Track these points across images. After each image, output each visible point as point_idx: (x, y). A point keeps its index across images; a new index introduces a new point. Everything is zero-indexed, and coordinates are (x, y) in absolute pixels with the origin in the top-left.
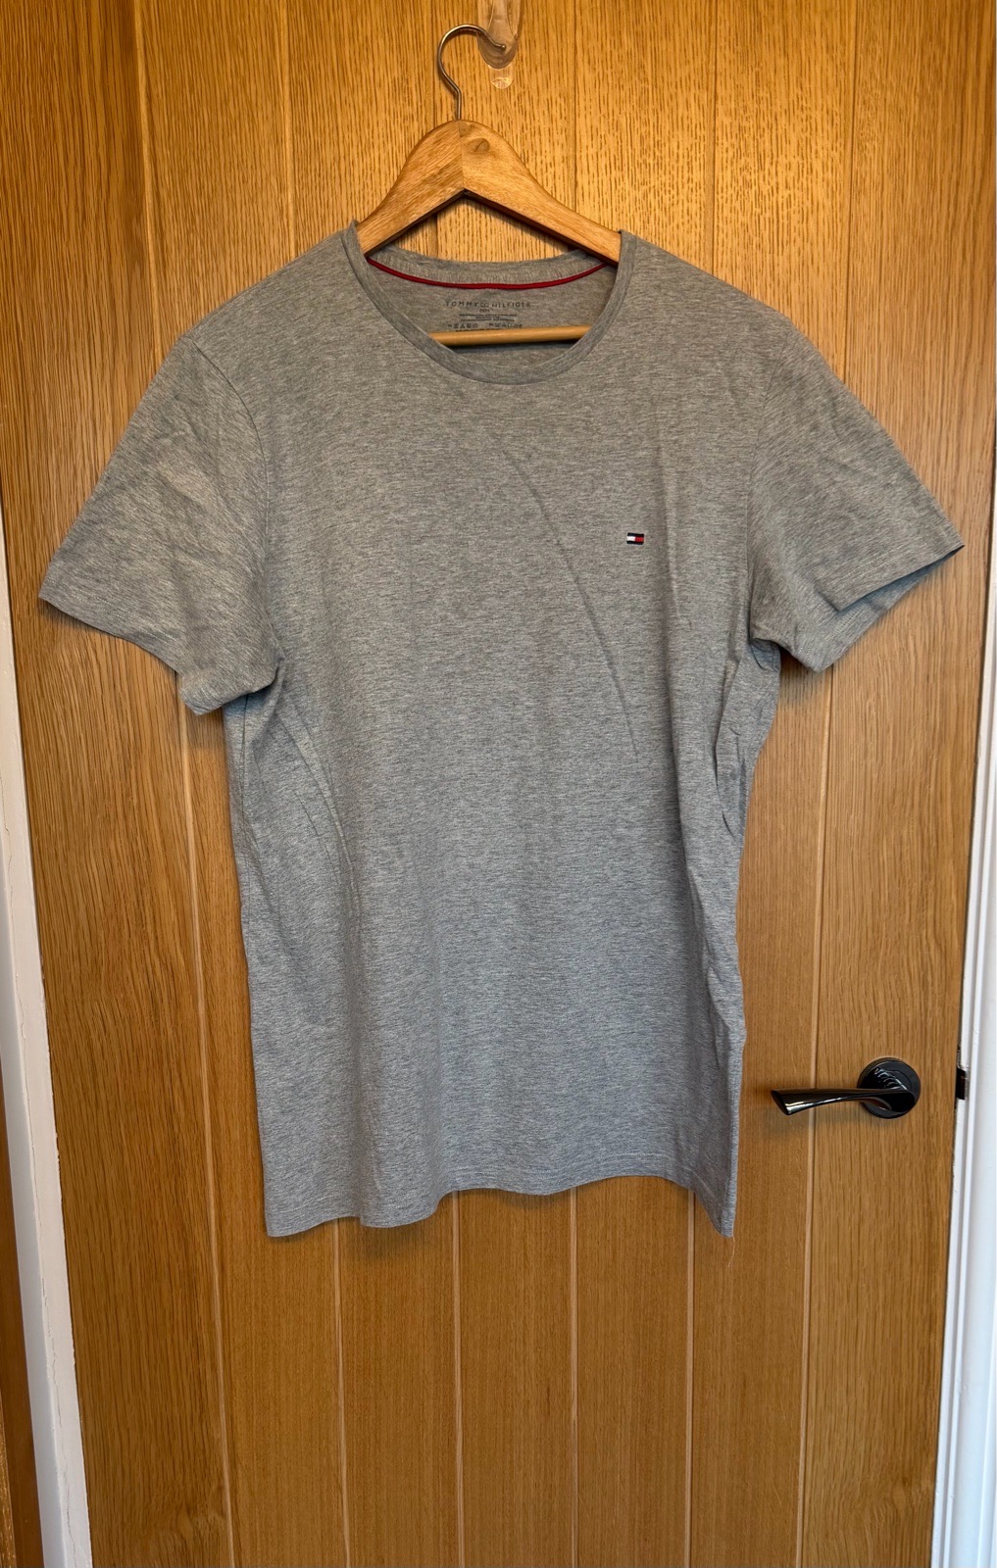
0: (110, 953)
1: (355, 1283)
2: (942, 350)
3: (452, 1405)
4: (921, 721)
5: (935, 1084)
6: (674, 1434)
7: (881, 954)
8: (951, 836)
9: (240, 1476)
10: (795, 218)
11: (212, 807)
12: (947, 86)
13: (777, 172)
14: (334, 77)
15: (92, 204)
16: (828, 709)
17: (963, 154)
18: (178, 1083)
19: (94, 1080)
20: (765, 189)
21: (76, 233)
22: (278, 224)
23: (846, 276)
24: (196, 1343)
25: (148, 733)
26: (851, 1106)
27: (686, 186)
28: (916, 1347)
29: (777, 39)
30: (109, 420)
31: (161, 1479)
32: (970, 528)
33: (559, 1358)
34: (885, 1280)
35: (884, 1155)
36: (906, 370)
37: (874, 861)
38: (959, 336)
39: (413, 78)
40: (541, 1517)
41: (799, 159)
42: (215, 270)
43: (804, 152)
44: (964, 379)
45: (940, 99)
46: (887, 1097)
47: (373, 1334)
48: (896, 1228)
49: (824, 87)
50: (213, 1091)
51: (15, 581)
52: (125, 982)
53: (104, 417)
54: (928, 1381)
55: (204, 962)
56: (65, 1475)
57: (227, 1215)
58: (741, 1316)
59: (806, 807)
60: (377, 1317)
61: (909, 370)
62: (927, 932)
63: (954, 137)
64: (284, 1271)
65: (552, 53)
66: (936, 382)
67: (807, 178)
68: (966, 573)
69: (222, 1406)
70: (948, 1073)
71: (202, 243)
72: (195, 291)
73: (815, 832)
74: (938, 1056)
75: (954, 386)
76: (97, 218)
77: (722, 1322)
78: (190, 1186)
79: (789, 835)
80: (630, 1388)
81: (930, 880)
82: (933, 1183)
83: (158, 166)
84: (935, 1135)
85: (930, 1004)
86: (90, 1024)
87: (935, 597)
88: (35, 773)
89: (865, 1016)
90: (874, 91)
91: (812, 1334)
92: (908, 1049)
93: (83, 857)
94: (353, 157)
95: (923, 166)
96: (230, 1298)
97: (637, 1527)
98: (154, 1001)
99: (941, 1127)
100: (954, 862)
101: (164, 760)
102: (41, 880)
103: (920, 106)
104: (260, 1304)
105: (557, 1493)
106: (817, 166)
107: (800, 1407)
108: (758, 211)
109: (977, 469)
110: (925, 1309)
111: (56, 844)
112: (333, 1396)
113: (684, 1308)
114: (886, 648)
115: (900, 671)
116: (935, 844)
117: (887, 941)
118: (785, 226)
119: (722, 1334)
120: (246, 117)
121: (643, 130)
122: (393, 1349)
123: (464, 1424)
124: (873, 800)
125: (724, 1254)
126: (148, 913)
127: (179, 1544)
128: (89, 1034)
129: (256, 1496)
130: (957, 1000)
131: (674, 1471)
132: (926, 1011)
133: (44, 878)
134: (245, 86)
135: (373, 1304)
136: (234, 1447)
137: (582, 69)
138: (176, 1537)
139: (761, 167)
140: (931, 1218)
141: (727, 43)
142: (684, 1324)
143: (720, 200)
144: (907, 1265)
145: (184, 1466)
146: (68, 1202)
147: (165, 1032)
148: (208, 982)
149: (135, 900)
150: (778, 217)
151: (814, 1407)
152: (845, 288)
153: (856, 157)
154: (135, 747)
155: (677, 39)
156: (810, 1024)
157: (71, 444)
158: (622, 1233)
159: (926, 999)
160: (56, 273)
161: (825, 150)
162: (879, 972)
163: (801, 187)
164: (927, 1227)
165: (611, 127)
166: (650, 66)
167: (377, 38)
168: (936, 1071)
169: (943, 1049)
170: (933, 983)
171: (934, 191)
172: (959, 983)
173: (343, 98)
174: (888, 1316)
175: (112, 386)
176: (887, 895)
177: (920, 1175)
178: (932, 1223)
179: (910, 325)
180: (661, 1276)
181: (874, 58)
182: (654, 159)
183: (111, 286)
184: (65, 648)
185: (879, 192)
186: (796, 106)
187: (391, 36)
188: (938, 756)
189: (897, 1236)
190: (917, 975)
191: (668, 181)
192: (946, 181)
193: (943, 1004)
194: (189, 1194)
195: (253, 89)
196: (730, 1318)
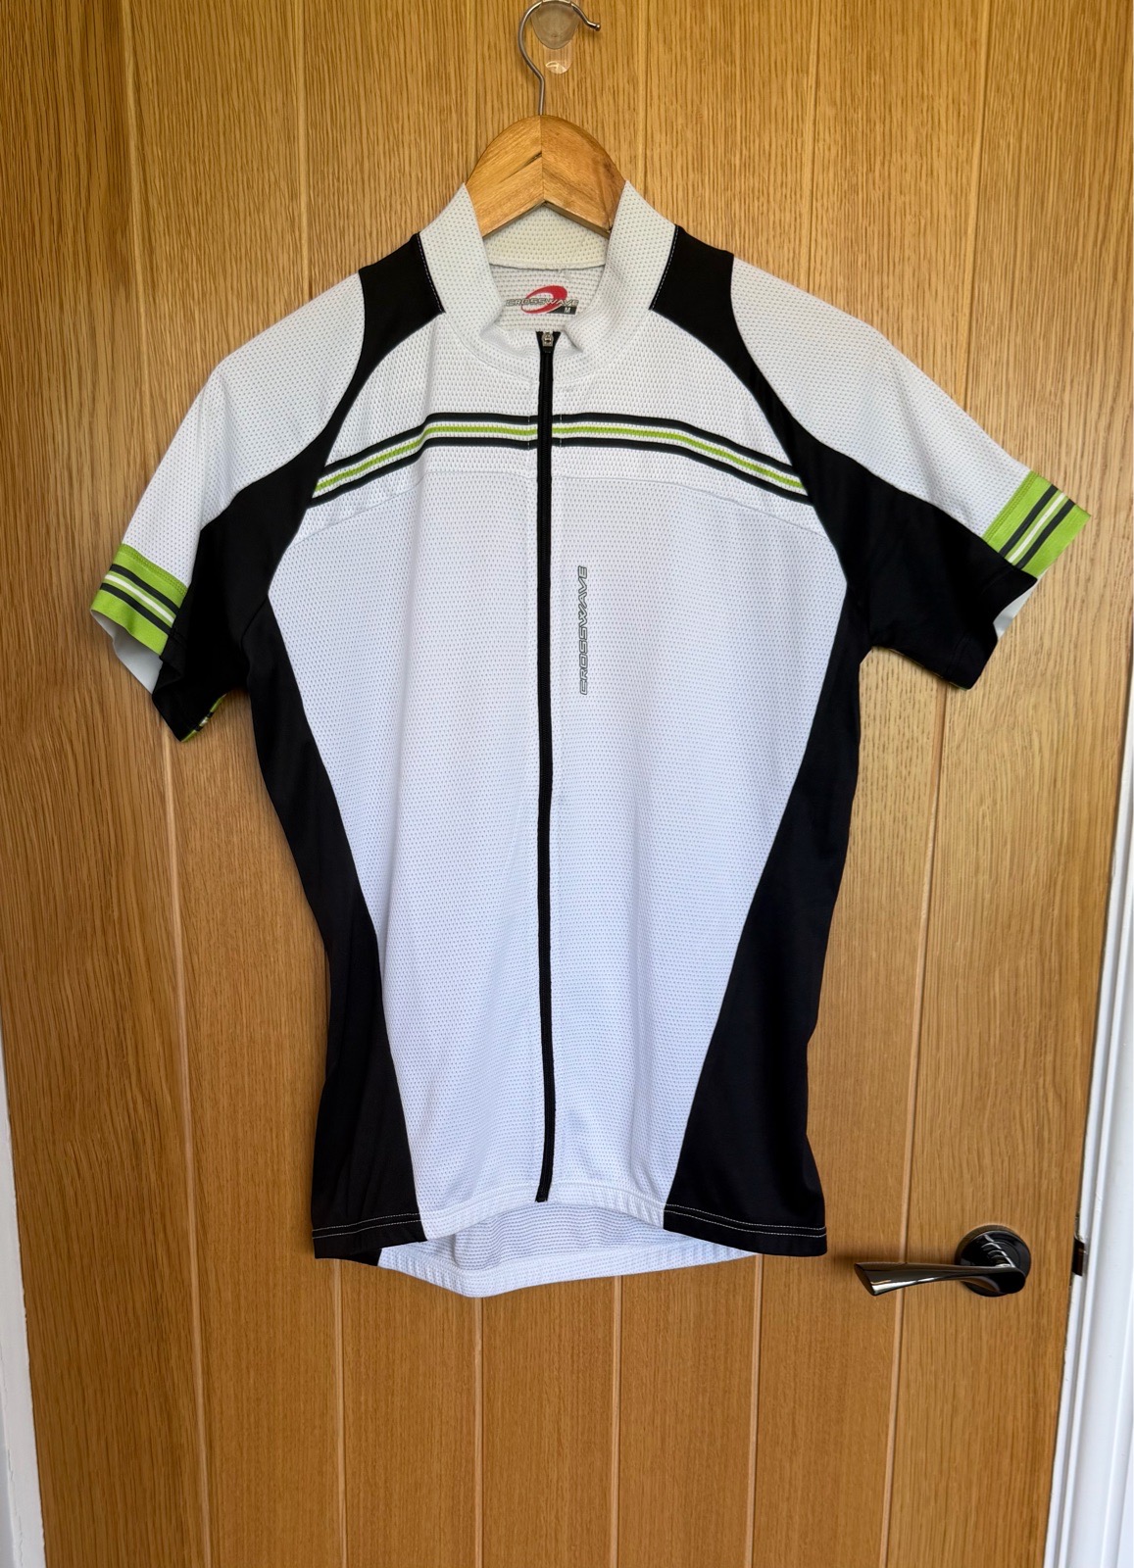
0: (86, 1088)
1: (362, 1467)
2: (1085, 389)
4: (1045, 833)
5: (1050, 1258)
7: (989, 1103)
10: (910, 229)
11: (204, 923)
13: (889, 175)
14: (357, 59)
15: (69, 215)
16: (933, 816)
17: (1119, 150)
18: (161, 1235)
20: (876, 195)
21: (51, 250)
22: (288, 237)
23: (969, 301)
24: (181, 1527)
25: (131, 836)
27: (778, 195)
28: (1012, 1555)
29: (893, 13)
30: (87, 471)
32: (1111, 605)
33: (595, 1558)
34: (980, 1479)
35: (985, 1337)
36: (1039, 414)
37: (983, 996)
38: (1105, 373)
39: (452, 63)
41: (916, 158)
42: (213, 292)
43: (924, 149)
44: (1109, 427)
46: (994, 1276)
47: (381, 1523)
48: (996, 1421)
49: (950, 68)
50: (202, 1245)
53: (82, 468)
55: (193, 1100)
57: (216, 1385)
58: (810, 1516)
59: (904, 930)
60: (386, 1505)
61: (1042, 414)
63: (1107, 131)
64: (280, 1451)
65: (619, 30)
67: (926, 183)
68: (1104, 657)
70: (1064, 1244)
71: (199, 260)
72: (189, 318)
73: (914, 960)
74: (1053, 1224)
76: (75, 230)
77: (788, 1523)
78: (174, 1352)
79: (882, 963)
81: (1050, 1019)
82: (1040, 1370)
83: (147, 171)
84: (1045, 1315)
85: (1045, 1164)
86: (63, 1167)
87: (1066, 686)
89: (967, 1176)
90: (1011, 77)
91: (892, 1536)
92: (1017, 1215)
93: (55, 979)
94: (379, 155)
95: (1069, 167)
96: (218, 1478)
98: (135, 1142)
99: (1053, 1306)
100: (1079, 998)
101: (149, 867)
103: (1066, 93)
104: (253, 1488)
106: (939, 165)
108: (865, 222)
109: (1121, 535)
111: (24, 962)
113: (744, 1505)
114: (1005, 745)
115: (1022, 772)
116: (1057, 978)
117: (996, 1090)
118: (898, 243)
120: (252, 110)
121: (728, 123)
122: (404, 1541)
124: (984, 925)
125: (792, 1445)
126: (130, 1043)
128: (60, 1178)
130: (1077, 1159)
132: (1041, 1172)
134: (250, 72)
135: (382, 1491)
137: (656, 52)
139: (871, 170)
140: (1037, 1411)
141: (833, 20)
143: (819, 207)
144: (1006, 1462)
146: (36, 1367)
147: (148, 1176)
148: (197, 1122)
149: (115, 1027)
150: (889, 230)
152: (968, 314)
153: (986, 156)
154: (117, 853)
155: (773, 10)
156: (901, 1183)
158: (672, 1419)
159: (1041, 1159)
160: (27, 295)
161: (950, 148)
162: (985, 1126)
163: (918, 192)
164: (1031, 1420)
165: (689, 120)
166: (738, 46)
167: (410, 13)
168: (1049, 1243)
169: (1059, 1218)
170: (1050, 1141)
171: (1081, 196)
172: (1082, 1139)
173: (368, 87)
174: (981, 1520)
175: (91, 429)
176: (998, 1036)
177: (1026, 1362)
178: (1037, 1415)
179: (1046, 359)
180: (717, 1469)
181: (1011, 35)
182: (741, 159)
183: (91, 313)
184: (37, 737)
185: (1013, 202)
186: (915, 94)
187: (426, 12)
188: (1064, 874)
189: (996, 1431)
190: (1030, 1129)
191: (756, 185)
192: (1096, 185)
193: (1060, 1165)
194: (173, 1362)
195: (261, 78)
196: (797, 1518)
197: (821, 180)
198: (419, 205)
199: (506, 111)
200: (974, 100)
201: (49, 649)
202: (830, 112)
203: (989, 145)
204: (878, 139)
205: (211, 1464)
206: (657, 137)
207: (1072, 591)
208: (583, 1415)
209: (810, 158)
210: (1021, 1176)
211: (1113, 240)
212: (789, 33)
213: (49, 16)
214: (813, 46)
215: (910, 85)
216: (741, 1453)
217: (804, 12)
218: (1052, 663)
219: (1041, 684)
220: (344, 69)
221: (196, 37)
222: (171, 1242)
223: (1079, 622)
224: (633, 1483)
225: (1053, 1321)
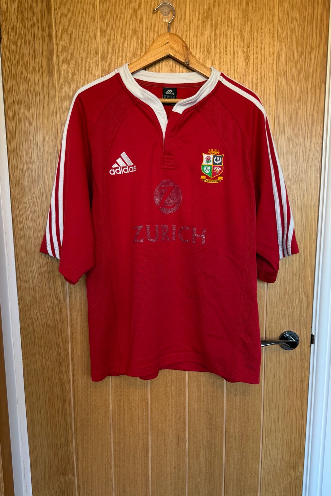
0: (40, 294)
1: (117, 401)
2: (306, 104)
3: (147, 442)
4: (299, 222)
5: (304, 339)
6: (219, 451)
7: (286, 297)
8: (309, 259)
9: (79, 463)
10: (259, 63)
12: (307, 22)
13: (253, 49)
14: (114, 19)
15: (37, 58)
17: (313, 43)
18: (61, 336)
19: (34, 336)
20: (250, 54)
21: (32, 67)
22: (95, 64)
23: (275, 81)
24: (66, 420)
26: (277, 346)
27: (225, 53)
28: (297, 424)
29: (253, 7)
30: (41, 126)
31: (54, 464)
32: (315, 161)
33: (182, 427)
34: (288, 402)
35: (288, 362)
38: (311, 100)
39: (139, 20)
40: (176, 478)
41: (260, 44)
43: (262, 42)
44: (313, 114)
45: (305, 26)
46: (289, 343)
47: (122, 418)
48: (291, 386)
49: (268, 22)
50: (72, 339)
51: (11, 176)
52: (44, 304)
53: (40, 125)
54: (301, 435)
55: (70, 298)
56: (23, 462)
57: (76, 379)
58: (241, 414)
60: (124, 413)
61: (295, 111)
62: (301, 290)
63: (310, 38)
64: (94, 398)
65: (182, 11)
66: (304, 115)
67: (263, 51)
68: (314, 175)
69: (74, 441)
70: (308, 335)
71: (72, 70)
72: (69, 85)
74: (305, 330)
75: (310, 116)
76: (39, 62)
77: (235, 416)
78: (64, 370)
80: (205, 437)
81: (302, 273)
82: (303, 371)
83: (58, 47)
84: (304, 355)
85: (302, 313)
86: (33, 317)
87: (304, 183)
88: (17, 238)
89: (281, 317)
90: (284, 24)
92: (295, 328)
93: (31, 264)
94: (119, 43)
95: (300, 47)
96: (76, 406)
97: (207, 482)
98: (53, 310)
99: (306, 353)
100: (310, 268)
102: (18, 271)
103: (299, 28)
104: (86, 408)
105: (181, 470)
106: (266, 46)
107: (260, 443)
108: (247, 61)
109: (317, 143)
110: (300, 412)
111: (23, 260)
112: (109, 438)
116: (304, 261)
117: (288, 293)
118: (256, 66)
119: (235, 420)
120: (86, 30)
121: (211, 35)
122: (129, 423)
123: (152, 448)
125: (236, 394)
126: (52, 282)
127: (60, 485)
128: (32, 321)
129: (85, 470)
130: (311, 312)
131: (219, 464)
132: (301, 316)
133: (19, 270)
134: (85, 21)
135: (122, 409)
136: (78, 454)
137: (192, 17)
138: (59, 483)
139: (248, 47)
141: (238, 9)
142: (223, 416)
143: (235, 57)
144: (295, 398)
145: (61, 460)
146: (25, 374)
147: (57, 319)
148: (71, 304)
150: (254, 63)
151: (264, 444)
152: (275, 85)
153: (278, 44)
155: (222, 6)
156: (263, 319)
157: (29, 133)
158: (203, 386)
159: (301, 312)
160: (26, 79)
161: (269, 42)
162: (286, 303)
163: (261, 53)
164: (301, 385)
165: (201, 34)
166: (213, 15)
167: (127, 7)
168: (304, 335)
169: (306, 328)
170: (303, 306)
171: (303, 55)
172: (312, 306)
173: (116, 25)
174: (289, 414)
175: (43, 115)
176: (288, 278)
177: (299, 369)
178: (303, 384)
179: (296, 97)
180: (215, 401)
181: (284, 13)
182: (214, 44)
183: (43, 84)
184: (27, 197)
185: (286, 55)
186: (259, 28)
187: (132, 6)
188: (305, 234)
189: (292, 388)
190: (298, 304)
191: (219, 51)
192: (307, 52)
193: (306, 313)
194: (64, 373)
195: (88, 22)
196: (237, 414)
197: (235, 50)
198: (130, 56)
199: (153, 31)
200: (275, 30)
201: (31, 174)
202: (238, 33)
203: (280, 41)
204: (250, 40)
205: (74, 402)
206: (192, 39)
207: (305, 158)
208: (178, 386)
209: (233, 44)
210: (296, 317)
211: (312, 66)
212: (226, 12)
213: (32, 7)
214: (233, 16)
215: (258, 25)
216: (222, 396)
217: (230, 7)
218: (300, 177)
219: (297, 182)
220: (110, 21)
221: (71, 13)
222: (63, 338)
223: (307, 165)
224: (192, 405)
225: (306, 357)
